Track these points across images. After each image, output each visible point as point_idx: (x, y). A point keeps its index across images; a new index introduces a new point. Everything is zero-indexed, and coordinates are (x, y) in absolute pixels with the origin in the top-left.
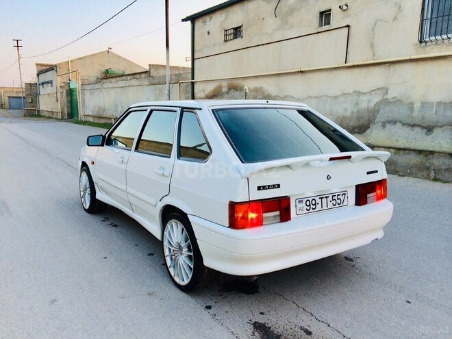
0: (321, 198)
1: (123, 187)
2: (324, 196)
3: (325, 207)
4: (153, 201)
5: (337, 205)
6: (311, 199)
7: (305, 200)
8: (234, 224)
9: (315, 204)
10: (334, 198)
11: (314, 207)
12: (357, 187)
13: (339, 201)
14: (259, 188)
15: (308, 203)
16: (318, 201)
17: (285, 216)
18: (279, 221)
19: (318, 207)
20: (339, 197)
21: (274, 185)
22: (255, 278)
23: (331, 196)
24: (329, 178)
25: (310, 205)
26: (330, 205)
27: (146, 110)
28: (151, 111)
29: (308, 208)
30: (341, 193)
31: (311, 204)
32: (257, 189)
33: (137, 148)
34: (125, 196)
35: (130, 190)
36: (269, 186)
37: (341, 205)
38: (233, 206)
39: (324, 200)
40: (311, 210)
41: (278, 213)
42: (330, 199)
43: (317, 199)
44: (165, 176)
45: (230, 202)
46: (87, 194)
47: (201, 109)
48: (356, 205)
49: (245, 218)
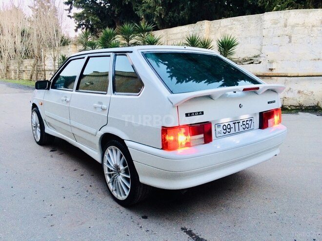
0: (234, 123)
2: (236, 122)
3: (237, 131)
4: (93, 131)
5: (246, 129)
6: (226, 124)
7: (222, 125)
8: (165, 146)
9: (230, 128)
10: (244, 123)
11: (229, 131)
12: (261, 114)
13: (247, 126)
14: (187, 115)
15: (225, 127)
17: (208, 139)
18: (204, 142)
19: (233, 131)
20: (248, 122)
21: (199, 113)
22: (185, 191)
23: (241, 121)
24: (240, 106)
25: (226, 129)
26: (241, 129)
27: (84, 58)
28: (89, 58)
29: (225, 131)
30: (249, 119)
32: (185, 115)
33: (77, 89)
34: (69, 129)
36: (195, 113)
37: (249, 129)
38: (165, 130)
39: (237, 124)
40: (227, 133)
41: (202, 136)
42: (241, 124)
43: (231, 124)
44: (104, 110)
45: (163, 127)
46: (38, 130)
47: (132, 52)
48: (259, 128)
49: (176, 141)
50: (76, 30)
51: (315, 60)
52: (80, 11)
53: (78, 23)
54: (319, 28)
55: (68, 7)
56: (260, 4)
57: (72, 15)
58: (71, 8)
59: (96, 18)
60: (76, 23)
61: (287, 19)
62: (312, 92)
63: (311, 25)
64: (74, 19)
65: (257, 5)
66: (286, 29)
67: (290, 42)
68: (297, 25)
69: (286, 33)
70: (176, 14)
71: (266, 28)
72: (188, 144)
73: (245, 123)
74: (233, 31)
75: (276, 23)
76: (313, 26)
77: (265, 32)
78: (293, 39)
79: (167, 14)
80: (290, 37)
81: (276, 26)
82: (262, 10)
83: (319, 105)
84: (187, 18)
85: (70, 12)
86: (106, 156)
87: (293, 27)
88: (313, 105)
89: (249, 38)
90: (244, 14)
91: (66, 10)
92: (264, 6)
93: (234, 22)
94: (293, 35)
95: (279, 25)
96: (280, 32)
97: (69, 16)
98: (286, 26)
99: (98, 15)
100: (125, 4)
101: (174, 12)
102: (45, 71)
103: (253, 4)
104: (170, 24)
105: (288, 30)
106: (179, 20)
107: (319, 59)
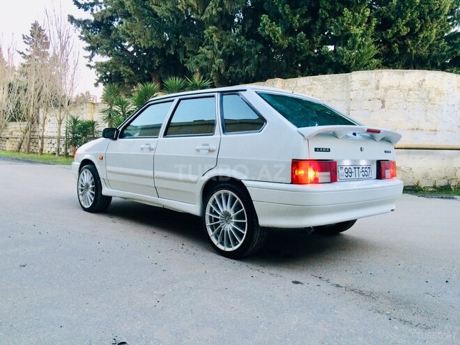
1: (150, 173)
2: (356, 167)
3: (357, 177)
5: (365, 177)
6: (348, 167)
7: (344, 167)
8: (296, 180)
9: (351, 173)
11: (350, 175)
13: (366, 173)
14: (316, 150)
15: (346, 171)
16: (353, 170)
17: (334, 179)
18: (330, 181)
19: (353, 177)
20: (366, 169)
21: (326, 149)
23: (361, 167)
24: (361, 150)
26: (361, 176)
27: (173, 101)
28: (180, 100)
29: (347, 175)
30: (367, 167)
31: (348, 172)
32: (314, 150)
33: (165, 134)
34: (151, 182)
35: (157, 173)
36: (323, 149)
37: (368, 177)
38: (296, 164)
39: (357, 169)
40: (349, 177)
41: (328, 173)
42: (360, 170)
43: (352, 167)
44: (210, 151)
45: (293, 160)
46: (89, 193)
47: (246, 90)
48: (377, 178)
49: (306, 175)
50: (96, 85)
51: (413, 129)
52: (106, 59)
53: (100, 75)
54: (417, 93)
55: (89, 53)
56: (345, 62)
57: (93, 64)
58: (93, 55)
59: (128, 70)
60: (97, 75)
61: (379, 81)
62: (411, 169)
63: (407, 88)
64: (95, 70)
65: (342, 63)
66: (377, 92)
67: (383, 107)
68: (391, 87)
69: (378, 97)
70: (238, 70)
71: (354, 89)
72: (316, 181)
73: (364, 170)
74: (312, 92)
75: (365, 84)
76: (410, 90)
77: (352, 95)
78: (386, 103)
79: (227, 69)
80: (383, 102)
81: (366, 88)
82: (347, 70)
83: (420, 185)
84: (253, 75)
85: (91, 60)
86: (210, 204)
87: (386, 90)
88: (412, 184)
89: (333, 101)
90: (324, 73)
91: (86, 57)
92: (350, 64)
93: (315, 82)
94: (386, 99)
95: (369, 86)
96: (370, 95)
97: (89, 66)
98: (378, 88)
99: (131, 66)
100: (170, 55)
101: (235, 67)
102: (42, 138)
103: (337, 61)
104: (230, 81)
105: (381, 93)
106: (243, 77)
107: (417, 129)
